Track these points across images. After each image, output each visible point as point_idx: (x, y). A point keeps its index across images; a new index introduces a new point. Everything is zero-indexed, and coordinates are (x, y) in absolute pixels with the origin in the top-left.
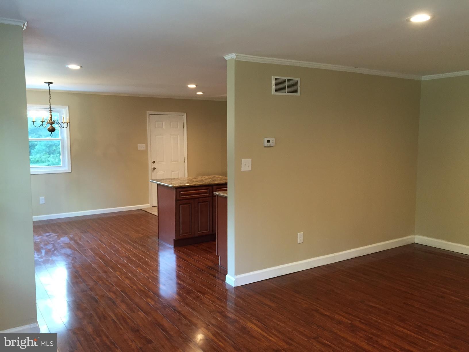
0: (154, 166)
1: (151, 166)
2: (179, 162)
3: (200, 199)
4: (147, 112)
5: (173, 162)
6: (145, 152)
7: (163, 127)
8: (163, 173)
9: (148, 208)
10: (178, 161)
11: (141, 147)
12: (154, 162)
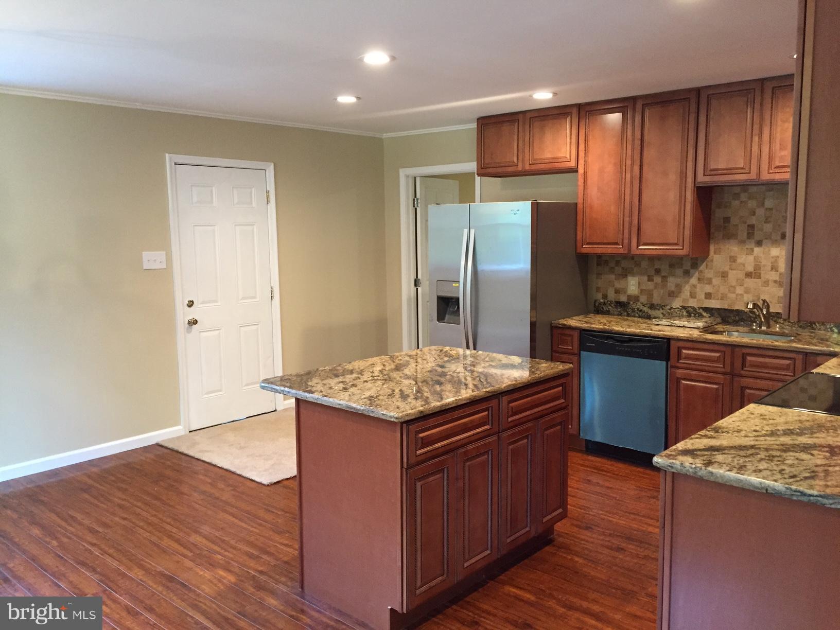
0: (192, 314)
1: (184, 315)
2: (258, 300)
3: (470, 447)
4: (167, 155)
5: (241, 302)
6: (165, 275)
7: (212, 202)
8: (217, 332)
9: (178, 438)
10: (255, 298)
11: (152, 259)
12: (191, 304)
